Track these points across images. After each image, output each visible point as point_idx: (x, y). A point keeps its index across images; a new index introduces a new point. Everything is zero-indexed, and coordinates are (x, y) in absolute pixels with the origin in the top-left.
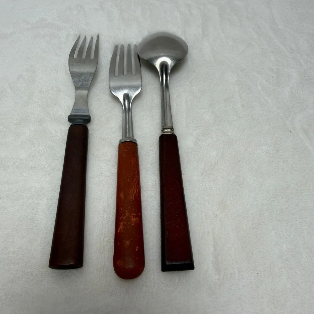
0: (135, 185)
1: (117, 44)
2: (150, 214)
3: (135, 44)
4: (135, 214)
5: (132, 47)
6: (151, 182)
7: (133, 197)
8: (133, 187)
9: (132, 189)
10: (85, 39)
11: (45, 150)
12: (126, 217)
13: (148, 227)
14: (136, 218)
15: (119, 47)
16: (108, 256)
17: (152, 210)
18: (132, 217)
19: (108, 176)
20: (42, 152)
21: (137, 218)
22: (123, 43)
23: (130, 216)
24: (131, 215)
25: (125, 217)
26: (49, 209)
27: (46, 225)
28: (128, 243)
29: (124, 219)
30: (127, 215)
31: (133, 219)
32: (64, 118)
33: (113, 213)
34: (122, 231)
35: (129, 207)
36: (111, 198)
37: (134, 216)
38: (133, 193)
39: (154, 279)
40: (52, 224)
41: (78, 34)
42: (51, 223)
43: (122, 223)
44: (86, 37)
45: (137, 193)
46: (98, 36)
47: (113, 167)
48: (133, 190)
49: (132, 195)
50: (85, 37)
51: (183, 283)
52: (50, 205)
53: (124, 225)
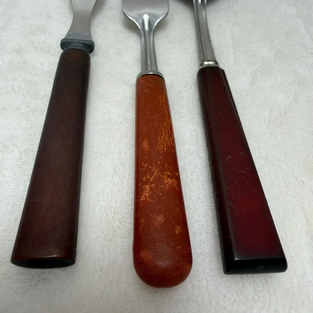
0: (167, 130)
2: (191, 178)
4: (169, 173)
6: (190, 133)
7: (164, 148)
8: (164, 133)
9: (162, 136)
11: (23, 86)
12: (154, 178)
13: (190, 199)
14: (171, 180)
16: (122, 246)
17: (194, 172)
18: (166, 177)
19: (121, 122)
20: (18, 87)
21: (174, 180)
23: (162, 176)
24: (163, 174)
25: (152, 177)
26: (21, 167)
27: (14, 192)
28: (160, 219)
29: (152, 180)
30: (157, 174)
31: (166, 181)
32: (54, 48)
33: (129, 175)
34: (148, 199)
35: (159, 162)
36: (126, 153)
37: (168, 176)
38: (163, 141)
39: (207, 289)
40: (24, 190)
42: (23, 188)
43: (147, 187)
45: (170, 143)
47: (127, 110)
48: (164, 137)
49: (163, 144)
51: (264, 297)
52: (23, 161)
53: (151, 189)
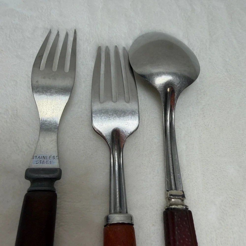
1: (100, 45)
3: (124, 46)
5: (121, 52)
10: (58, 35)
15: (103, 49)
22: (108, 44)
41: (49, 28)
44: (60, 33)
46: (75, 32)
50: (58, 32)
